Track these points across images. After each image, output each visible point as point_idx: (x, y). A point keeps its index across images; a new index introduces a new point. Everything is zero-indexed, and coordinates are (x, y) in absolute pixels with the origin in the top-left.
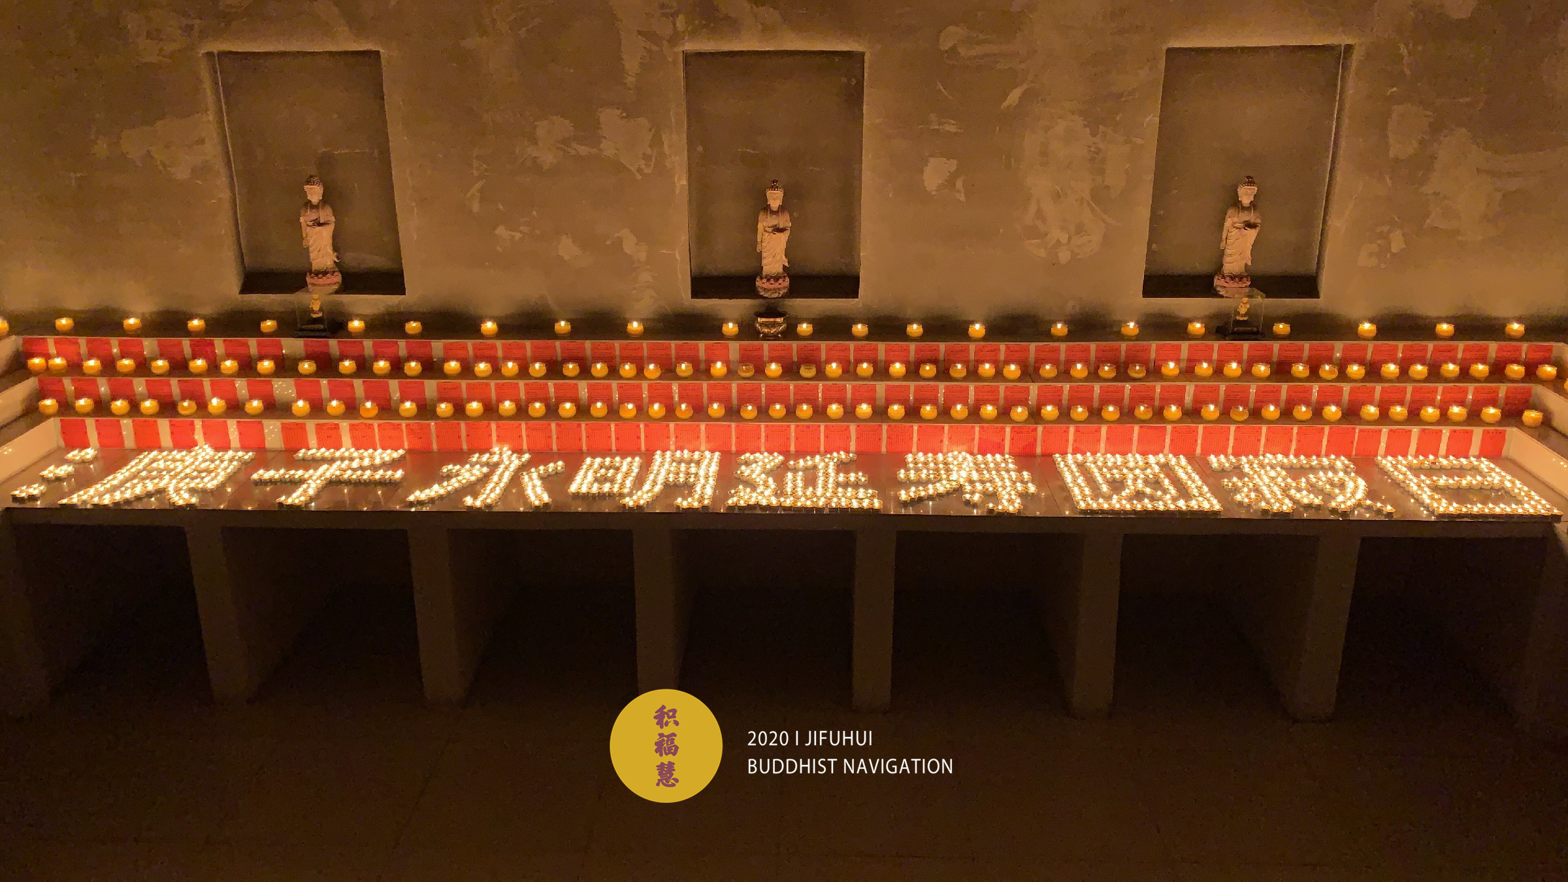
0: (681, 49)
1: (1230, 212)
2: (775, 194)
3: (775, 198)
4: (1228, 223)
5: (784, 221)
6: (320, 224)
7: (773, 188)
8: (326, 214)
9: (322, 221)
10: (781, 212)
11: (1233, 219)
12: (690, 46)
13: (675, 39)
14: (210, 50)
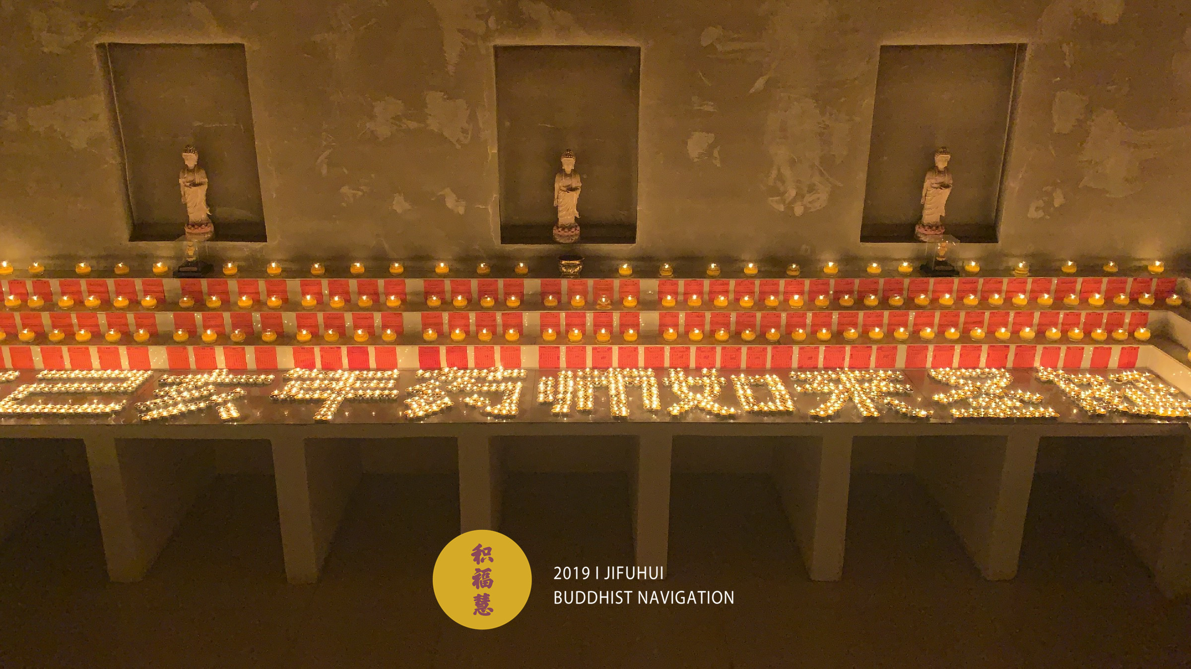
0: (493, 44)
1: (928, 176)
2: (569, 160)
3: (568, 164)
4: (927, 184)
5: (576, 182)
6: (194, 184)
7: (568, 156)
8: (200, 177)
9: (197, 181)
10: (574, 174)
11: (930, 181)
12: (500, 42)
13: (486, 37)
14: (102, 41)
